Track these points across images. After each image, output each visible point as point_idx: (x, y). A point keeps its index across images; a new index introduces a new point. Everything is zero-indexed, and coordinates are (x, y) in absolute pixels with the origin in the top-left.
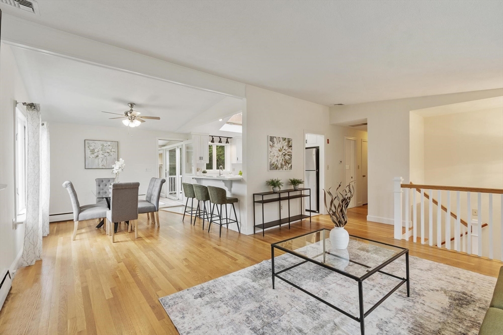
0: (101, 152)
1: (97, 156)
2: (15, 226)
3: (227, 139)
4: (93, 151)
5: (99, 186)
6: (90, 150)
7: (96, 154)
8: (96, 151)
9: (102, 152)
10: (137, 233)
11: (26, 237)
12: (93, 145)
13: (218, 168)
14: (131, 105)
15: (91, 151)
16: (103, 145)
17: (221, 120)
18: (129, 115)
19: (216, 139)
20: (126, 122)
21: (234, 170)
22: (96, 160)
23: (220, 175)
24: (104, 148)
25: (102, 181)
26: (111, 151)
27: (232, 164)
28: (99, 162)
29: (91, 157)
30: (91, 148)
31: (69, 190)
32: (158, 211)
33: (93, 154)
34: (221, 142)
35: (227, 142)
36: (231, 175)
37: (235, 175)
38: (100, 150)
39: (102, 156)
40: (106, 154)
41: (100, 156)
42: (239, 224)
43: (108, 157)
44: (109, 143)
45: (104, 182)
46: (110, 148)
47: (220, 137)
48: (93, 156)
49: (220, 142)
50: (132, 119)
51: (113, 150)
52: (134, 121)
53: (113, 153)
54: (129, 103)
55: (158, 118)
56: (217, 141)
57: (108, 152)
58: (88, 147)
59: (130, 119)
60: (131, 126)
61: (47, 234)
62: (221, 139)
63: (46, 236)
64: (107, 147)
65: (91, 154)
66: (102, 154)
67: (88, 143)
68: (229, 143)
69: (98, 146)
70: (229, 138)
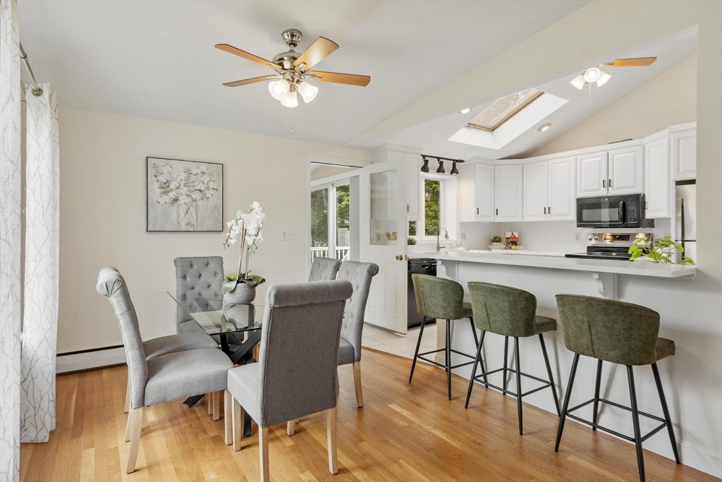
0: (184, 190)
1: (176, 200)
3: (454, 165)
4: (165, 187)
5: (184, 277)
6: (158, 185)
7: (172, 195)
8: (173, 186)
9: (186, 189)
10: (335, 457)
12: (165, 170)
13: (428, 232)
14: (293, 36)
15: (161, 187)
16: (189, 172)
18: (287, 65)
19: (434, 164)
20: (278, 88)
21: (463, 236)
22: (174, 209)
23: (439, 248)
24: (193, 178)
25: (191, 265)
26: (208, 188)
27: (460, 223)
28: (178, 217)
29: (162, 201)
30: (162, 178)
33: (166, 193)
34: (443, 172)
35: (454, 171)
36: (461, 248)
37: (468, 249)
38: (182, 183)
39: (188, 200)
40: (196, 195)
41: (183, 199)
43: (201, 203)
44: (204, 167)
45: (195, 267)
46: (206, 178)
47: (439, 158)
48: (167, 199)
49: (440, 170)
50: (295, 76)
51: (212, 185)
52: (299, 87)
53: (212, 191)
54: (287, 31)
55: (363, 81)
56: (434, 169)
57: (201, 191)
58: (155, 176)
59: (288, 80)
60: (290, 102)
61: (47, 435)
62: (441, 164)
63: (46, 440)
64: (199, 176)
65: (162, 193)
66: (188, 195)
67: (155, 166)
68: (457, 173)
69: (177, 173)
70: (457, 161)
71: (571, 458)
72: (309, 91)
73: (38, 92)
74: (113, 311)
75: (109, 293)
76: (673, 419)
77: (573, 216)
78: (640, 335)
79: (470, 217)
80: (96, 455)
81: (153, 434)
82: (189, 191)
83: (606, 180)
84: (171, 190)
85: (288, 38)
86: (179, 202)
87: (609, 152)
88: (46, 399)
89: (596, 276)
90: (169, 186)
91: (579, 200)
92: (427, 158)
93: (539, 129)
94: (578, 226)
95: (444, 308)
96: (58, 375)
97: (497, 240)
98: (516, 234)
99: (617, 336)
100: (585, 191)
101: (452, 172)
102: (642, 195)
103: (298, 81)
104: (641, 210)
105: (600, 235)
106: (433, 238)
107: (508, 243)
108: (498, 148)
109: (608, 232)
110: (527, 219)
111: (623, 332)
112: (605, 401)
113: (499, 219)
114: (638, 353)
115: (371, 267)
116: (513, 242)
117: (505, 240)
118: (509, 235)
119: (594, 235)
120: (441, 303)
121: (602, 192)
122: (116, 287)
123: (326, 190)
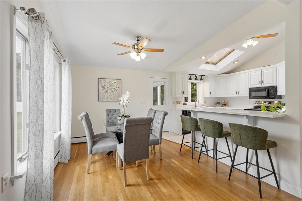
0: (109, 88)
1: (107, 91)
2: (12, 181)
3: (201, 77)
4: (104, 87)
5: (108, 115)
6: (101, 87)
7: (106, 90)
8: (106, 87)
11: (27, 195)
12: (103, 82)
13: (192, 101)
14: (138, 38)
15: (102, 87)
16: (111, 83)
17: (203, 58)
18: (136, 47)
19: (193, 77)
20: (133, 55)
21: (205, 102)
22: (106, 94)
23: (196, 106)
24: (112, 84)
26: (116, 87)
27: (204, 98)
28: (107, 96)
29: (103, 92)
30: (103, 85)
31: (84, 123)
32: (161, 144)
33: (104, 89)
34: (197, 80)
35: (201, 79)
36: (204, 106)
37: (207, 107)
38: (109, 86)
39: (110, 91)
40: (113, 90)
41: (109, 91)
42: (277, 176)
43: (114, 92)
44: (115, 81)
45: (112, 112)
46: (116, 84)
47: (195, 75)
48: (104, 91)
49: (196, 79)
50: (139, 51)
51: (117, 86)
52: (140, 54)
53: (118, 88)
54: (136, 37)
55: (162, 50)
56: (194, 79)
57: (114, 88)
58: (101, 84)
59: (137, 52)
60: (138, 59)
61: (67, 161)
62: (196, 77)
63: (67, 162)
64: (114, 84)
65: (103, 89)
66: (110, 90)
67: (101, 81)
68: (202, 80)
69: (107, 83)
70: (202, 76)
71: (234, 183)
72: (143, 55)
73: (65, 61)
74: (83, 125)
75: (82, 120)
76: (276, 171)
77: (248, 95)
78: (260, 139)
79: (207, 95)
80: (80, 168)
81: (96, 163)
82: (111, 88)
83: (261, 81)
84: (105, 88)
85: (136, 38)
86: (108, 92)
87: (262, 70)
88: (67, 150)
89: (245, 117)
90: (105, 87)
91: (250, 89)
92: (191, 75)
93: (234, 63)
94: (250, 98)
95: (191, 127)
96: (71, 144)
97: (218, 103)
98: (226, 102)
99: (251, 139)
100: (252, 85)
101: (200, 80)
102: (276, 86)
103: (140, 52)
104: (275, 92)
105: (259, 102)
106: (194, 103)
107: (222, 105)
108: (218, 70)
109: (263, 101)
110: (230, 96)
111: (252, 137)
112: (250, 163)
113: (219, 96)
114: (259, 146)
115: (165, 113)
116: (225, 104)
117: (221, 104)
118: (223, 102)
119: (257, 101)
120: (189, 125)
121: (259, 85)
122: (83, 118)
123: (157, 87)
